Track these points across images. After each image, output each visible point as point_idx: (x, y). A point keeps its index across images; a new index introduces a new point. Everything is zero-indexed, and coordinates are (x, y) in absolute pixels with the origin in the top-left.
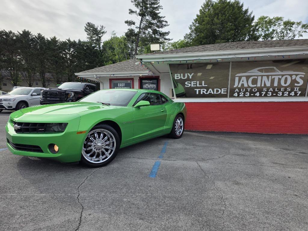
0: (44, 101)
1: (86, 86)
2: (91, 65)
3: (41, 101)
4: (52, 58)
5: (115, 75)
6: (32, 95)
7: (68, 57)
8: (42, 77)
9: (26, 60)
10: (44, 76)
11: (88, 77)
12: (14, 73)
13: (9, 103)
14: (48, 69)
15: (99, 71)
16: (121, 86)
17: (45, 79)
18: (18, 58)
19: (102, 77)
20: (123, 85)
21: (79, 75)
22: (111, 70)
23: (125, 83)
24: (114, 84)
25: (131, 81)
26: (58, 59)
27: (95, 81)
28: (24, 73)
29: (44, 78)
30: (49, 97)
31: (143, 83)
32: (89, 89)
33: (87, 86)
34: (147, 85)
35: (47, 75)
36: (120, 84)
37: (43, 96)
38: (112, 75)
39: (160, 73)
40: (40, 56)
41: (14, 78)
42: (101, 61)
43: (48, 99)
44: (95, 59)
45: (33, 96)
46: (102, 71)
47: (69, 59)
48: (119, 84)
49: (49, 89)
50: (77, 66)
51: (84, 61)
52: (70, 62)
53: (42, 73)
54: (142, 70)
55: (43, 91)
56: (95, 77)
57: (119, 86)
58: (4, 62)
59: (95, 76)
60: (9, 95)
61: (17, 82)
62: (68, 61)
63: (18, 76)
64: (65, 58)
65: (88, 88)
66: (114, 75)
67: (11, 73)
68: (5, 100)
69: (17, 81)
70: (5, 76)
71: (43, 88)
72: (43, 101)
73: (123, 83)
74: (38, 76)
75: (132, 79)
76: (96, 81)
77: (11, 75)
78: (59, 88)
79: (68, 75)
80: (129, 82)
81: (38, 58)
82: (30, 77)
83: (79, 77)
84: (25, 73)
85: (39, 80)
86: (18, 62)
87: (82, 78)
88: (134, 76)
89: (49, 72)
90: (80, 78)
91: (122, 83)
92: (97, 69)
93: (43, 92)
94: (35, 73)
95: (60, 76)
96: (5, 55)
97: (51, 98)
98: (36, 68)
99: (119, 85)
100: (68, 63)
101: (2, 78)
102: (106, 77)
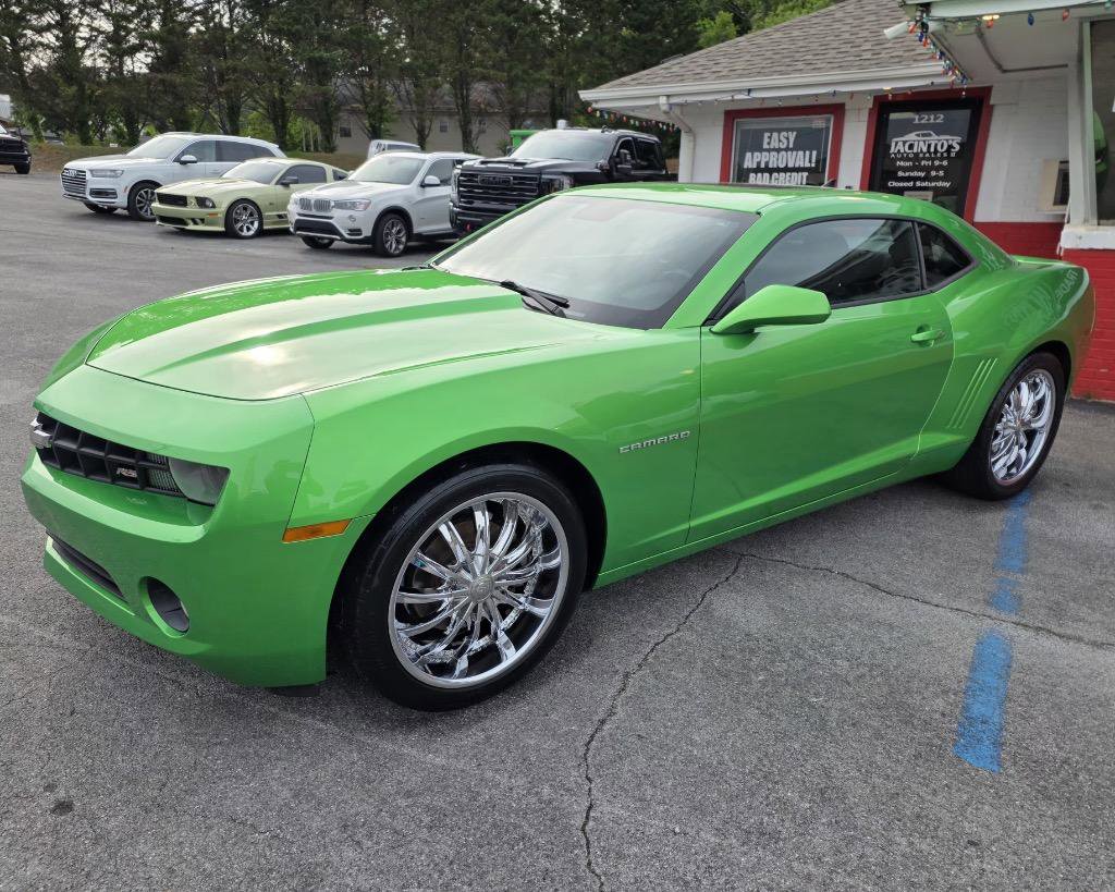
0: (464, 215)
1: (621, 147)
2: (643, 36)
3: (453, 211)
4: (496, 19)
5: (753, 95)
6: (423, 185)
7: (556, 7)
8: (460, 101)
9: (411, 34)
10: (468, 96)
11: (633, 109)
12: (372, 87)
13: (351, 217)
14: (481, 64)
15: (681, 78)
16: (775, 144)
17: (471, 107)
18: (386, 26)
19: (694, 104)
20: (788, 139)
21: (596, 101)
22: (740, 65)
23: (799, 130)
24: (745, 133)
25: (828, 120)
26: (517, 20)
27: (657, 123)
28: (402, 87)
29: (464, 102)
30: (480, 198)
31: (890, 130)
32: (633, 158)
33: (626, 144)
34: (911, 137)
35: (479, 92)
36: (770, 138)
37: (459, 192)
38: (740, 91)
39: (1005, 71)
40: (453, 12)
41: (370, 110)
42: (686, 18)
43: (477, 204)
44: (662, 10)
45: (428, 189)
46: (698, 77)
47: (558, 16)
48: (767, 135)
49: (483, 163)
50: (586, 45)
51: (616, 20)
52: (561, 29)
53: (461, 84)
54: (900, 60)
55: (459, 171)
56: (665, 108)
57: (765, 146)
58: (340, 44)
59: (663, 100)
60: (354, 183)
61: (381, 123)
62: (555, 25)
63: (384, 100)
64: (540, 12)
65: (629, 157)
66: (749, 91)
67: (362, 88)
68: (341, 205)
69: (382, 120)
70: (346, 100)
71: (461, 155)
72: (459, 213)
73: (787, 130)
74: (447, 98)
75: (836, 110)
76: (663, 124)
77: (364, 94)
78: (518, 155)
79: (552, 86)
80: (818, 122)
81: (447, 19)
82: (420, 101)
83: (595, 110)
84: (407, 85)
85: (450, 114)
86: (383, 44)
87: (609, 113)
88: (852, 94)
89: (484, 78)
90: (598, 114)
91: (784, 130)
92: (673, 65)
93: (462, 175)
94: (437, 87)
95: (523, 95)
96: (342, 18)
97: (487, 200)
98: (441, 62)
99: (766, 140)
100: (552, 33)
101: (338, 108)
102: (710, 103)
